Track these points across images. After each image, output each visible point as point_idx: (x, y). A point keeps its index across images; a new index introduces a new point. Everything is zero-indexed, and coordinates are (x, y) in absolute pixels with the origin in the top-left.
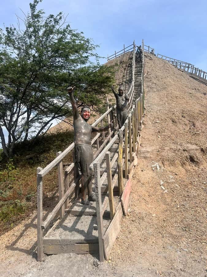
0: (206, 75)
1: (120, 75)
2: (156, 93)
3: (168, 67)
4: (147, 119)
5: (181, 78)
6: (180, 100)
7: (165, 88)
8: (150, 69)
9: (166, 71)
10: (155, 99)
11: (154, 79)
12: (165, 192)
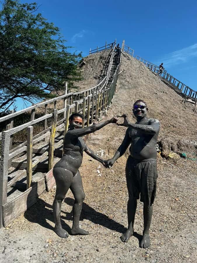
0: (175, 81)
1: (99, 69)
2: (127, 90)
3: (143, 69)
4: (111, 112)
5: (153, 80)
6: (146, 99)
7: (135, 87)
8: (126, 68)
9: (141, 72)
10: (124, 95)
11: (128, 77)
12: (99, 175)
